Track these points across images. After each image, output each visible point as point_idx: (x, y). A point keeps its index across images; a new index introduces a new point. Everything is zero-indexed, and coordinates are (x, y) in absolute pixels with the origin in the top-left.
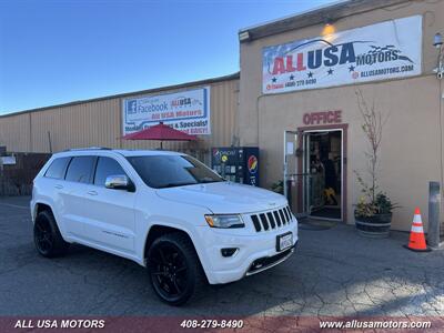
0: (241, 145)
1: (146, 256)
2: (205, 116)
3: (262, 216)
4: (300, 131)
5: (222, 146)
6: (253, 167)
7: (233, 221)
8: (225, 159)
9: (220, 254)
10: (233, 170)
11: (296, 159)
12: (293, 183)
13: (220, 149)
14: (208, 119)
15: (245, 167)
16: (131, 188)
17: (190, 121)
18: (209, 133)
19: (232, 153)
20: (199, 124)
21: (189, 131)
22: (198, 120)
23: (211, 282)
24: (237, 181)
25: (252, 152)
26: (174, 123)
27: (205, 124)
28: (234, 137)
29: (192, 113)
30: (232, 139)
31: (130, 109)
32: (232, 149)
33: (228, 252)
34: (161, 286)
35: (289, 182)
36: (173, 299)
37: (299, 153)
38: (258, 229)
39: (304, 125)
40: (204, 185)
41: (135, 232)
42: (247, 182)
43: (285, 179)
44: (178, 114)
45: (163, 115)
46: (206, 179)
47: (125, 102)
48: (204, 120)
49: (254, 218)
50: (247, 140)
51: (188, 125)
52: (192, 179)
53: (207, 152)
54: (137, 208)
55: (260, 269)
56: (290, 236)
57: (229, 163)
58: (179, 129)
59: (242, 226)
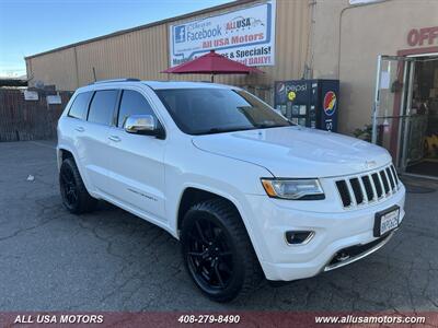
0: (315, 78)
1: (179, 227)
2: (268, 41)
3: (354, 182)
4: (402, 55)
5: (288, 79)
6: (330, 108)
7: (307, 189)
8: (292, 96)
9: (283, 239)
10: (303, 110)
11: (393, 95)
12: (386, 129)
13: (286, 83)
14: (272, 44)
15: (320, 107)
16: (159, 133)
17: (249, 48)
18: (272, 62)
19: (304, 88)
20: (260, 52)
21: (247, 61)
22: (259, 47)
23: (269, 277)
24: (308, 125)
25: (330, 86)
26: (229, 51)
27: (267, 51)
28: (306, 66)
29: (251, 37)
30: (303, 69)
31: (178, 37)
32: (302, 82)
33: (295, 237)
34: (199, 272)
35: (381, 128)
36: (214, 292)
37: (397, 87)
38: (347, 202)
39: (408, 47)
40: (263, 131)
41: (165, 195)
42: (321, 126)
43: (375, 123)
44: (234, 39)
45: (216, 43)
46: (266, 122)
47: (172, 28)
48: (266, 46)
49: (341, 185)
50: (323, 71)
51: (246, 53)
52: (247, 123)
53: (269, 89)
54: (166, 162)
55: (346, 262)
56: (395, 213)
57: (297, 102)
58: (235, 59)
59: (321, 197)
